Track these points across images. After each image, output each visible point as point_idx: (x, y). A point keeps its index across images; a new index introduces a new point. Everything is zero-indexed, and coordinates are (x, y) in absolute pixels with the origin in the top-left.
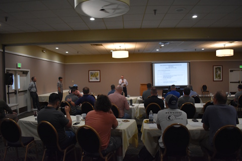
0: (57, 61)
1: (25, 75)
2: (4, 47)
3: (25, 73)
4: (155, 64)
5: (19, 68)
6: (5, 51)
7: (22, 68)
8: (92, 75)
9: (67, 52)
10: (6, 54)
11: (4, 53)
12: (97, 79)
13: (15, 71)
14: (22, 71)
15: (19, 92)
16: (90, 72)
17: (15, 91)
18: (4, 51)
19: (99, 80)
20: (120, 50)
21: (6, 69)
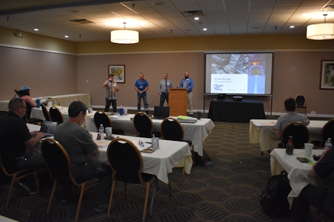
8: (114, 71)
9: (67, 37)
12: (120, 79)
16: (110, 67)
19: (123, 81)
20: (125, 29)
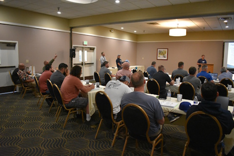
0: (127, 39)
1: (92, 51)
2: (71, 29)
3: (92, 49)
4: (230, 43)
5: (86, 45)
6: (73, 32)
7: (88, 45)
8: (160, 53)
9: (135, 32)
10: (73, 34)
11: (71, 34)
13: (82, 47)
14: (89, 48)
15: (85, 64)
16: (158, 50)
17: (82, 63)
18: (71, 32)
19: (166, 59)
20: (178, 28)
21: (73, 46)
